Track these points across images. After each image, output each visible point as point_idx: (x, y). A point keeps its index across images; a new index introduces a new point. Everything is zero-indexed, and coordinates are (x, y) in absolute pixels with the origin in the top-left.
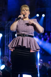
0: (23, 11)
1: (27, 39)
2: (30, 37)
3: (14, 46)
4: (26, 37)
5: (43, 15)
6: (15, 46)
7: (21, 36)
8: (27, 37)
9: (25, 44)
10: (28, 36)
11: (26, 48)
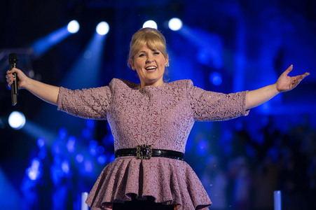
0: (141, 56)
1: (160, 166)
2: (171, 160)
3: (108, 199)
4: (155, 160)
5: (103, 29)
6: (113, 198)
7: (135, 155)
8: (157, 158)
9: (152, 189)
10: (162, 155)
11: (158, 203)
